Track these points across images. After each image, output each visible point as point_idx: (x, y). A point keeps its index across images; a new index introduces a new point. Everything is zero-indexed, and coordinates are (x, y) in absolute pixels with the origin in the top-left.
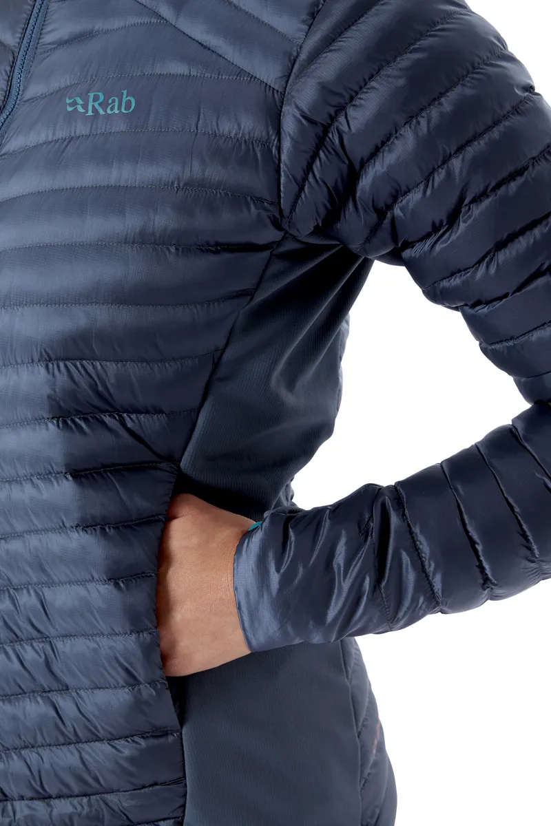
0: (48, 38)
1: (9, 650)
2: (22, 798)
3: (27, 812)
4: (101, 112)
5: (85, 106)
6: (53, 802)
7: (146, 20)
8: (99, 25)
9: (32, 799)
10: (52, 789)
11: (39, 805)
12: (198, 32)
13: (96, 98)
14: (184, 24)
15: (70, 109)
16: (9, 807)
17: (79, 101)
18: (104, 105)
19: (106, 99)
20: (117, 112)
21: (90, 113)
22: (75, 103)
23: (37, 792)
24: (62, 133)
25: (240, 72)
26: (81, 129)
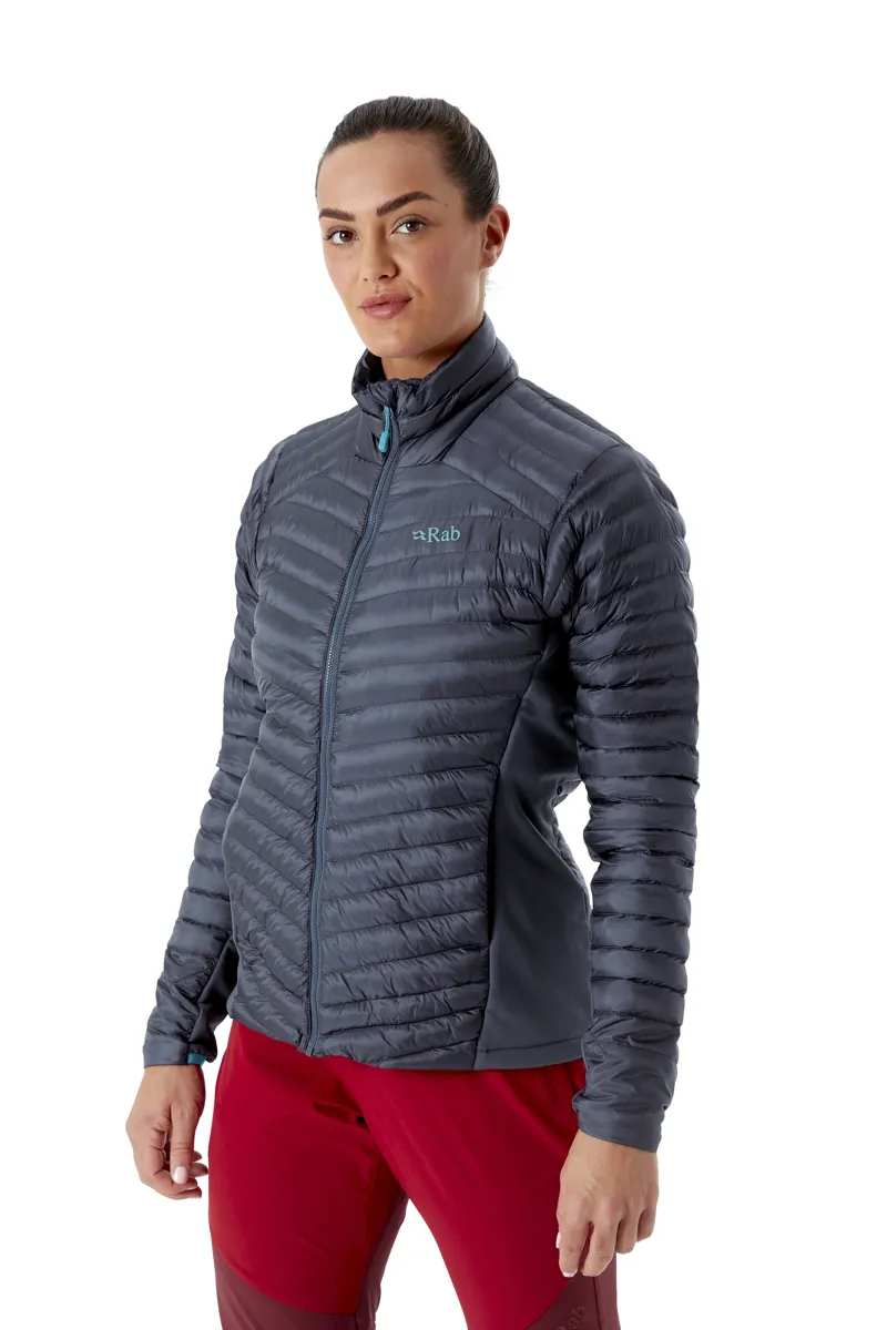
0: (394, 492)
1: (370, 897)
2: (377, 998)
3: (381, 1007)
4: (438, 540)
5: (426, 536)
6: (399, 999)
7: (464, 481)
8: (431, 484)
9: (384, 998)
10: (400, 991)
11: (389, 1002)
12: (498, 489)
13: (433, 531)
14: (489, 485)
15: (416, 538)
16: (369, 1006)
17: (422, 533)
18: (439, 536)
19: (440, 532)
20: (448, 539)
21: (430, 541)
22: (419, 535)
23: (388, 992)
24: (412, 554)
25: (524, 516)
26: (425, 551)
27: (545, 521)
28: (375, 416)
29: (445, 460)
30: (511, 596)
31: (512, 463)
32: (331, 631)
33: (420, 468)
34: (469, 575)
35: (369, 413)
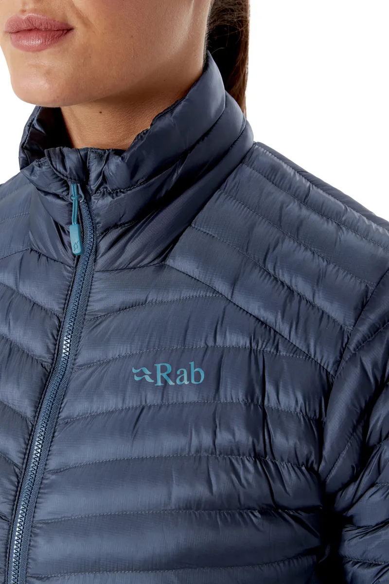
4: (171, 383)
5: (154, 376)
7: (202, 293)
12: (255, 308)
13: (164, 369)
14: (241, 301)
15: (137, 379)
17: (147, 371)
18: (173, 376)
19: (174, 370)
20: (186, 382)
21: (159, 383)
22: (142, 374)
24: (132, 402)
25: (295, 350)
26: (152, 399)
27: (327, 359)
28: (57, 196)
29: (170, 262)
30: (285, 472)
31: (270, 267)
32: (14, 510)
33: (132, 272)
34: (224, 438)
35: (47, 193)
